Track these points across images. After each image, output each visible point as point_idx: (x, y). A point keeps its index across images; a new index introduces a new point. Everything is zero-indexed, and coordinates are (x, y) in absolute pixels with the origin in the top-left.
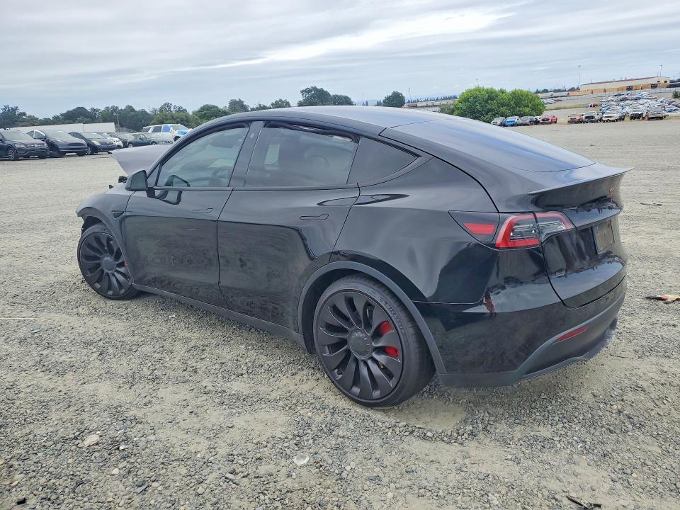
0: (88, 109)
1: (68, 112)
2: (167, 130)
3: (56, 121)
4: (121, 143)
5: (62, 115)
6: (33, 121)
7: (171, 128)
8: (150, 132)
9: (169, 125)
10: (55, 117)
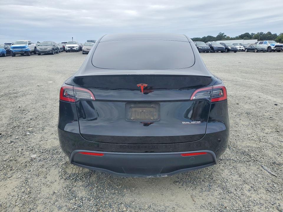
0: (250, 33)
1: (242, 35)
2: (266, 43)
3: (237, 38)
4: (244, 49)
5: (239, 36)
6: (228, 39)
7: (268, 43)
8: (257, 44)
9: (267, 41)
10: (236, 37)
